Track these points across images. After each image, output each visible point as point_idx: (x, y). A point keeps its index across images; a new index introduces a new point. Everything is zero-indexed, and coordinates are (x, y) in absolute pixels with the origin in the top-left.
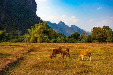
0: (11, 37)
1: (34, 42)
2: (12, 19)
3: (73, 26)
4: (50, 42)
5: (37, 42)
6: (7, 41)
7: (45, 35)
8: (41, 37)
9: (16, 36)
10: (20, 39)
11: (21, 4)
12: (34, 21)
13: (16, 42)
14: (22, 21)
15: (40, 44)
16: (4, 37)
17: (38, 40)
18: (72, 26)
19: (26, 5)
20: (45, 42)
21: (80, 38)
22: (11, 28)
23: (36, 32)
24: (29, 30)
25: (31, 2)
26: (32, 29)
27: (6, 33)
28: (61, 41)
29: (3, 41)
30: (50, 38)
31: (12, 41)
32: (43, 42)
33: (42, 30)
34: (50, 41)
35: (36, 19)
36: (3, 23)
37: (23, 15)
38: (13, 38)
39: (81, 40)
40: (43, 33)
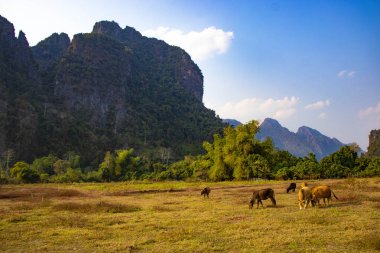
0: (147, 166)
1: (223, 180)
2: (142, 118)
4: (274, 178)
5: (231, 178)
6: (139, 176)
7: (256, 159)
8: (246, 163)
9: (158, 164)
10: (175, 172)
13: (163, 179)
14: (167, 122)
15: (240, 183)
16: (130, 166)
17: (237, 173)
19: (175, 81)
20: (257, 177)
21: (358, 164)
22: (140, 143)
24: (206, 145)
25: (189, 72)
26: (216, 143)
27: (135, 156)
28: (306, 173)
29: (130, 179)
31: (151, 178)
32: (252, 176)
33: (247, 147)
34: (273, 174)
36: (120, 131)
37: (169, 106)
38: (152, 169)
39: (363, 168)
40: (250, 152)
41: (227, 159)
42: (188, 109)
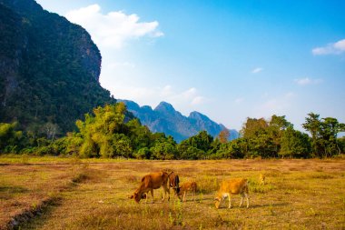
0: (31, 141)
1: (92, 157)
2: (35, 92)
3: (194, 114)
4: (134, 158)
5: (98, 156)
6: (18, 151)
7: (120, 138)
8: (110, 142)
9: (43, 139)
10: (55, 147)
11: (62, 55)
12: (94, 99)
13: (43, 154)
14: (60, 98)
15: (106, 160)
16: (12, 140)
17: (102, 152)
18: (191, 114)
19: (73, 59)
20: (120, 155)
21: (212, 148)
22: (30, 117)
23: (98, 130)
24: (79, 123)
25: (88, 51)
26: (87, 121)
27: (18, 130)
28: (162, 154)
29: (9, 152)
30: (135, 147)
31: (31, 152)
32: (115, 155)
33: (112, 125)
34: (134, 154)
35: (98, 95)
36: (10, 104)
37: (64, 83)
38: (35, 144)
39: (215, 152)
40: (115, 131)
41: (95, 137)
42: (84, 88)
